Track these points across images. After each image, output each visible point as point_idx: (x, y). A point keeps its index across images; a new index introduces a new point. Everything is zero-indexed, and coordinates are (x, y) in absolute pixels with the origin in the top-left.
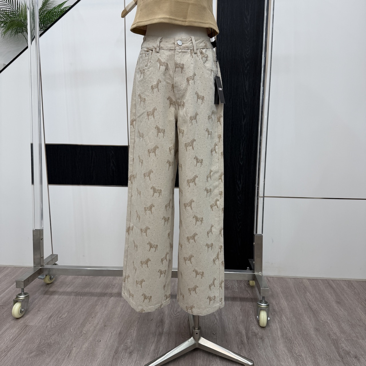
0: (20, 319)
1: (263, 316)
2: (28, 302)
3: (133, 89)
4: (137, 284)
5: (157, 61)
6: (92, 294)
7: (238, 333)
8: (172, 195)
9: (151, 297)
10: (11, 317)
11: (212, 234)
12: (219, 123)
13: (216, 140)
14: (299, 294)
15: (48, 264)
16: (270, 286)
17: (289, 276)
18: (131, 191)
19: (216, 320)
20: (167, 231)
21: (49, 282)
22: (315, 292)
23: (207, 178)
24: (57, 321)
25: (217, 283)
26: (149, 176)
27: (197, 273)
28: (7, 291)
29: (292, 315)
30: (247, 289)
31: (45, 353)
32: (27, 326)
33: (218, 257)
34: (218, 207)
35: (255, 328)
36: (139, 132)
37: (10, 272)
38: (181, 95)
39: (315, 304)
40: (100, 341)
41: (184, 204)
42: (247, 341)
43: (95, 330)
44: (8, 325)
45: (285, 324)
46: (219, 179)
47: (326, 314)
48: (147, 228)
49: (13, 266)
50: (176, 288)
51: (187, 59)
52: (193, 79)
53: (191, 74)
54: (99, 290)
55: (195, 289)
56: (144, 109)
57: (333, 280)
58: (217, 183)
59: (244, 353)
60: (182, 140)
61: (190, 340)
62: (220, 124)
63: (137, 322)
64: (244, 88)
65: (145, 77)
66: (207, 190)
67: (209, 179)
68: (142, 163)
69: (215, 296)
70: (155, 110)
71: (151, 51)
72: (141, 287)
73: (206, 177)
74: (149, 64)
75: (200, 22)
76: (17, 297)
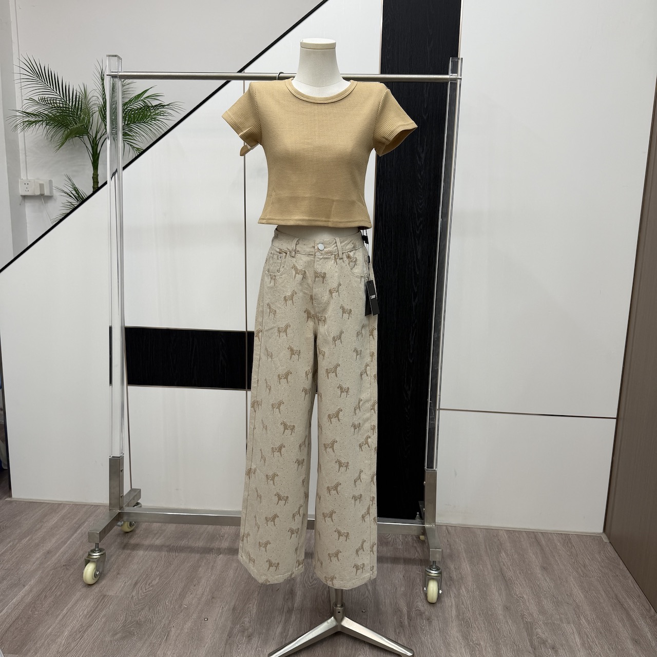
0: (94, 586)
1: (433, 587)
2: (104, 562)
3: (260, 292)
4: (260, 546)
5: (292, 268)
6: (192, 550)
7: (397, 611)
8: (308, 430)
9: (278, 564)
10: (81, 583)
11: (361, 481)
12: (371, 337)
13: (368, 359)
14: (490, 554)
15: (128, 506)
16: (449, 540)
17: (479, 525)
18: (253, 421)
19: (367, 592)
20: (301, 477)
21: (128, 530)
22: (513, 551)
23: (355, 410)
24: (145, 590)
25: (367, 546)
26: (279, 408)
27: (340, 534)
28: (69, 542)
29: (475, 587)
30: (415, 545)
31: (134, 635)
32: (105, 596)
33: (368, 512)
34: (369, 446)
35: (421, 605)
36: (266, 349)
37: (69, 513)
38: (321, 309)
39: (510, 570)
40: (207, 620)
41: (324, 444)
42: (409, 623)
43: (199, 603)
44: (78, 594)
45: (463, 599)
46: (371, 409)
47: (524, 585)
48: (275, 475)
49: (72, 502)
50: (313, 541)
51: (330, 267)
52: (338, 291)
53: (335, 285)
54: (200, 544)
55: (337, 555)
56: (274, 323)
57: (544, 534)
58: (368, 415)
59: (403, 640)
60: (323, 364)
61: (329, 621)
62: (374, 339)
63: (257, 593)
64: (415, 255)
65: (276, 285)
66: (355, 426)
67: (357, 411)
68: (270, 390)
69: (363, 564)
70: (287, 326)
71: (285, 254)
72: (266, 551)
73: (353, 410)
74: (282, 270)
75: (347, 222)
76: (90, 555)
